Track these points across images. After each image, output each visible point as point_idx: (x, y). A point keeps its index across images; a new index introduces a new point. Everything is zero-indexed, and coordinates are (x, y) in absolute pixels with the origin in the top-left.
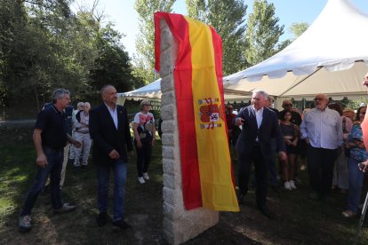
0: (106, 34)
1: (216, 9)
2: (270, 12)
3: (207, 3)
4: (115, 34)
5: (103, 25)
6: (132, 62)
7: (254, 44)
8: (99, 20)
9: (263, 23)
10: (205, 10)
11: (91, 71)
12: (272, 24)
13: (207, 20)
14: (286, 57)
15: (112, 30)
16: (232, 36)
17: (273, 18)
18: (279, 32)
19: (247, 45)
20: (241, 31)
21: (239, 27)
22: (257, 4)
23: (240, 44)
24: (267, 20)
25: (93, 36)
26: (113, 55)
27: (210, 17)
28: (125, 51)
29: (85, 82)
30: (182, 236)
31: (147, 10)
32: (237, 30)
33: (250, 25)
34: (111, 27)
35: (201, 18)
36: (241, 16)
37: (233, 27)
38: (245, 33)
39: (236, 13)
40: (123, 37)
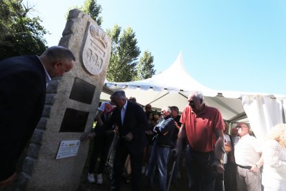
0: (32, 25)
1: (124, 45)
2: (151, 60)
3: (119, 39)
4: (40, 28)
5: (30, 16)
7: (139, 74)
8: (27, 10)
9: (147, 64)
10: (117, 43)
12: (151, 67)
13: (116, 49)
15: (37, 23)
16: (129, 65)
18: (153, 73)
19: (136, 74)
20: (134, 65)
22: (146, 53)
23: (132, 72)
24: (149, 64)
27: (119, 48)
32: (132, 63)
33: (140, 63)
34: (38, 21)
35: (113, 47)
36: (136, 56)
37: (130, 61)
38: (136, 67)
39: (134, 53)
40: (47, 34)
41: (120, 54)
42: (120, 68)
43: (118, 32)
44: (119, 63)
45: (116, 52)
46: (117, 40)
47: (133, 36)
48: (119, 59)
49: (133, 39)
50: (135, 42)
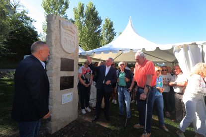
0: (22, 18)
1: (88, 18)
2: (111, 25)
3: (84, 14)
4: (28, 19)
5: (19, 11)
6: (40, 38)
7: (105, 38)
8: (15, 7)
9: (109, 29)
10: (83, 17)
11: (8, 40)
12: (112, 30)
13: (84, 22)
14: (111, 46)
15: (25, 16)
16: (96, 33)
17: (112, 28)
18: (114, 34)
19: (102, 38)
20: (99, 31)
21: (98, 29)
22: (106, 20)
23: (99, 37)
25: (10, 17)
26: (26, 32)
27: (85, 21)
28: (35, 30)
29: (3, 46)
30: (57, 128)
31: (50, 10)
33: (103, 29)
34: (25, 14)
35: (81, 21)
36: (100, 24)
37: (96, 29)
38: (101, 33)
39: (98, 22)
40: (34, 22)
41: (88, 26)
42: (90, 36)
43: (82, 8)
44: (88, 33)
45: (84, 25)
46: (83, 14)
47: (94, 9)
48: (87, 29)
49: (95, 11)
50: (97, 14)
